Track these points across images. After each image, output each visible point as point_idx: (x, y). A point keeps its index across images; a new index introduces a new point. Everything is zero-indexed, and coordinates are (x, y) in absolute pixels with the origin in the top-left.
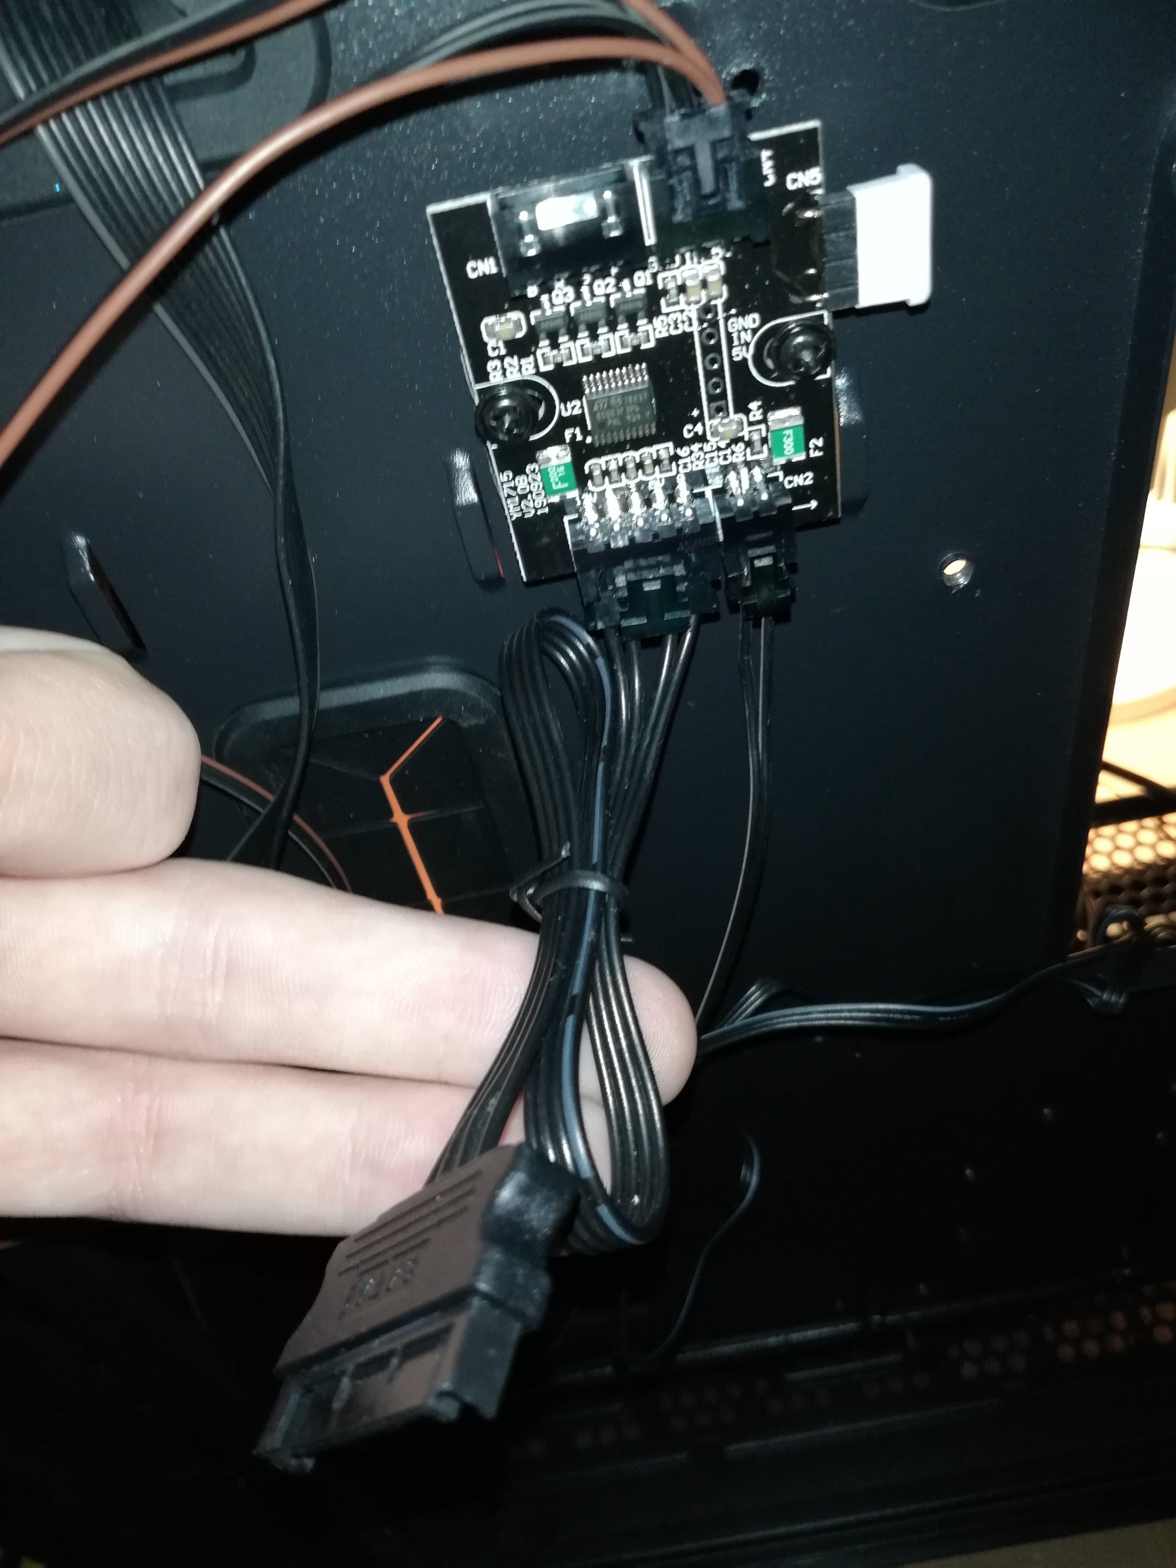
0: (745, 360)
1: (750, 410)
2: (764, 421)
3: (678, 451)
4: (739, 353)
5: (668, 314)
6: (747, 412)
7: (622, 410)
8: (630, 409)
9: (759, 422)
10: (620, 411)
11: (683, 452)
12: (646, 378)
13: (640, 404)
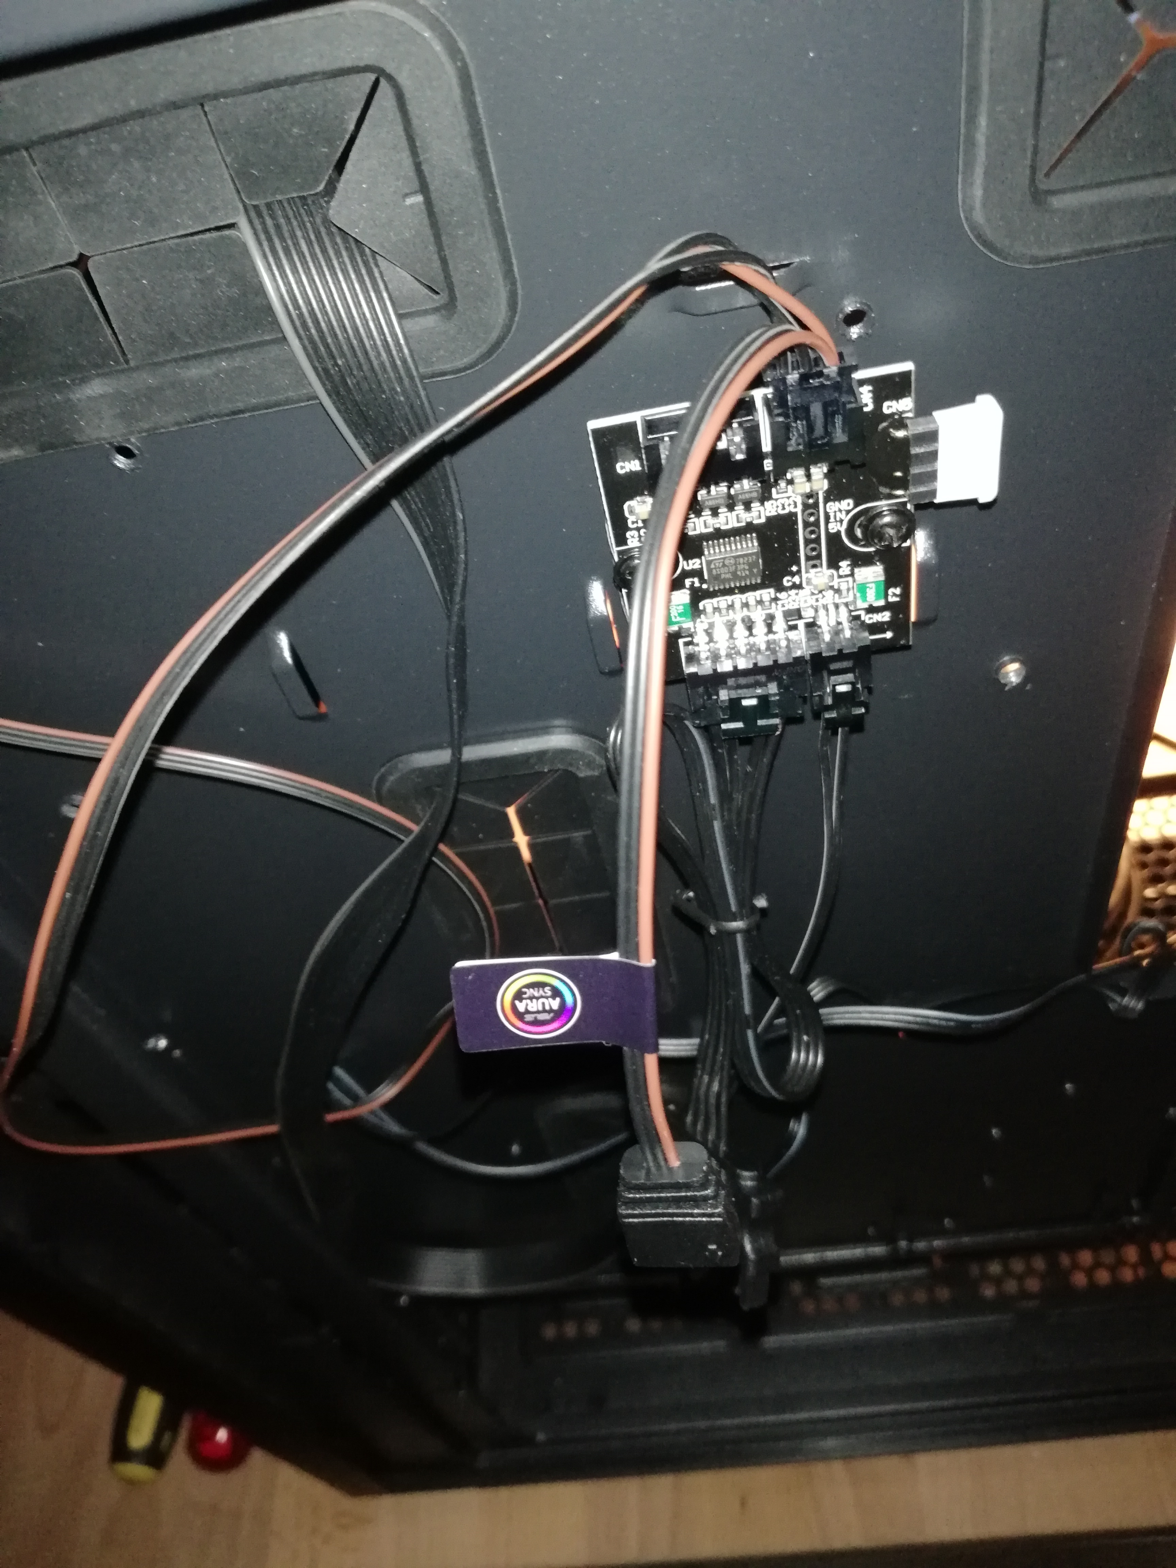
0: (839, 532)
1: (840, 567)
2: (852, 575)
3: (778, 595)
4: (833, 528)
5: (776, 500)
6: (837, 568)
7: (734, 567)
8: (740, 567)
9: (847, 576)
10: (732, 569)
11: (782, 595)
12: (756, 544)
13: (749, 564)
